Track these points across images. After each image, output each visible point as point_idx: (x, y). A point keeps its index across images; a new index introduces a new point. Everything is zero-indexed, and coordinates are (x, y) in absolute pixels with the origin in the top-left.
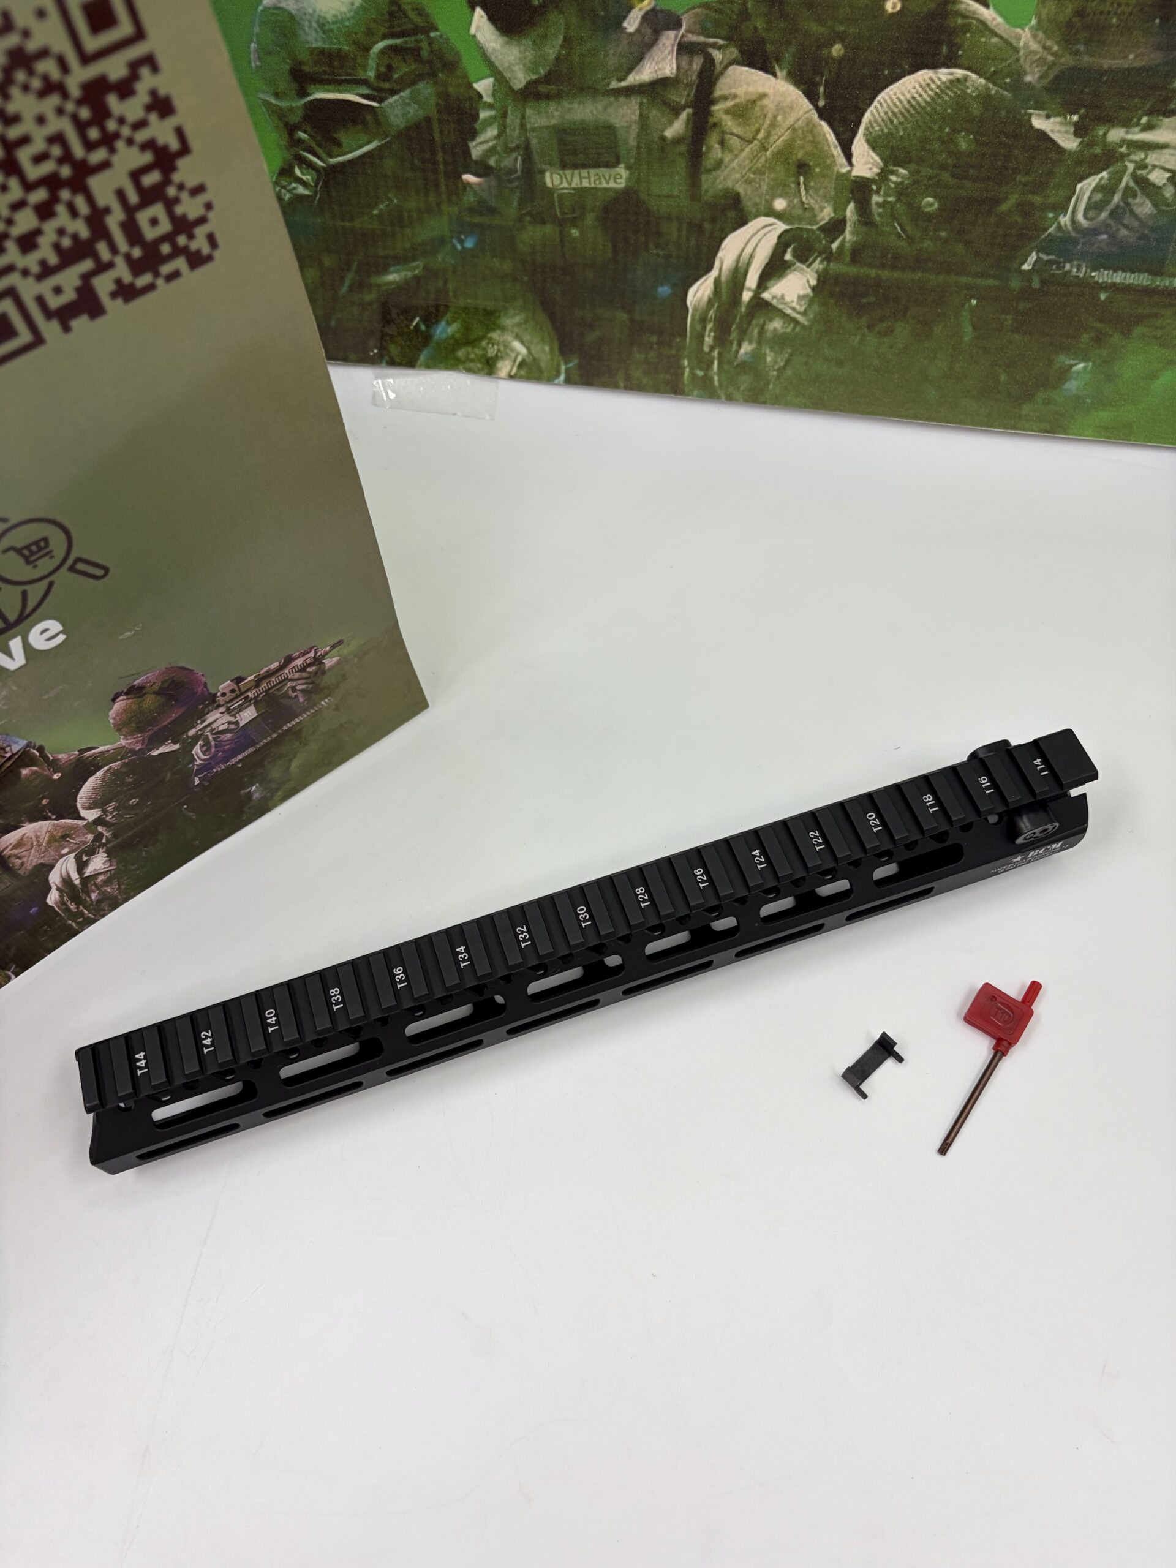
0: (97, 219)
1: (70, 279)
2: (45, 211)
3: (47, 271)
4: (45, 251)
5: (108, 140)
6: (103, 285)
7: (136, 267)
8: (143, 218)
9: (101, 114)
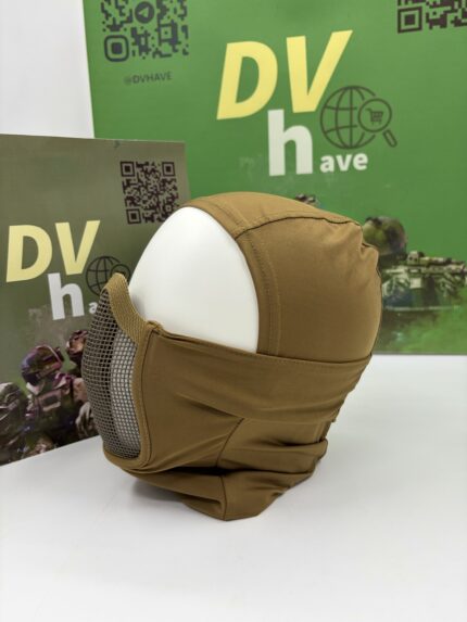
0: (158, 203)
1: (150, 212)
2: (150, 198)
3: (146, 209)
4: (147, 205)
5: (164, 190)
6: (156, 216)
7: (163, 215)
8: (167, 207)
9: (164, 185)
